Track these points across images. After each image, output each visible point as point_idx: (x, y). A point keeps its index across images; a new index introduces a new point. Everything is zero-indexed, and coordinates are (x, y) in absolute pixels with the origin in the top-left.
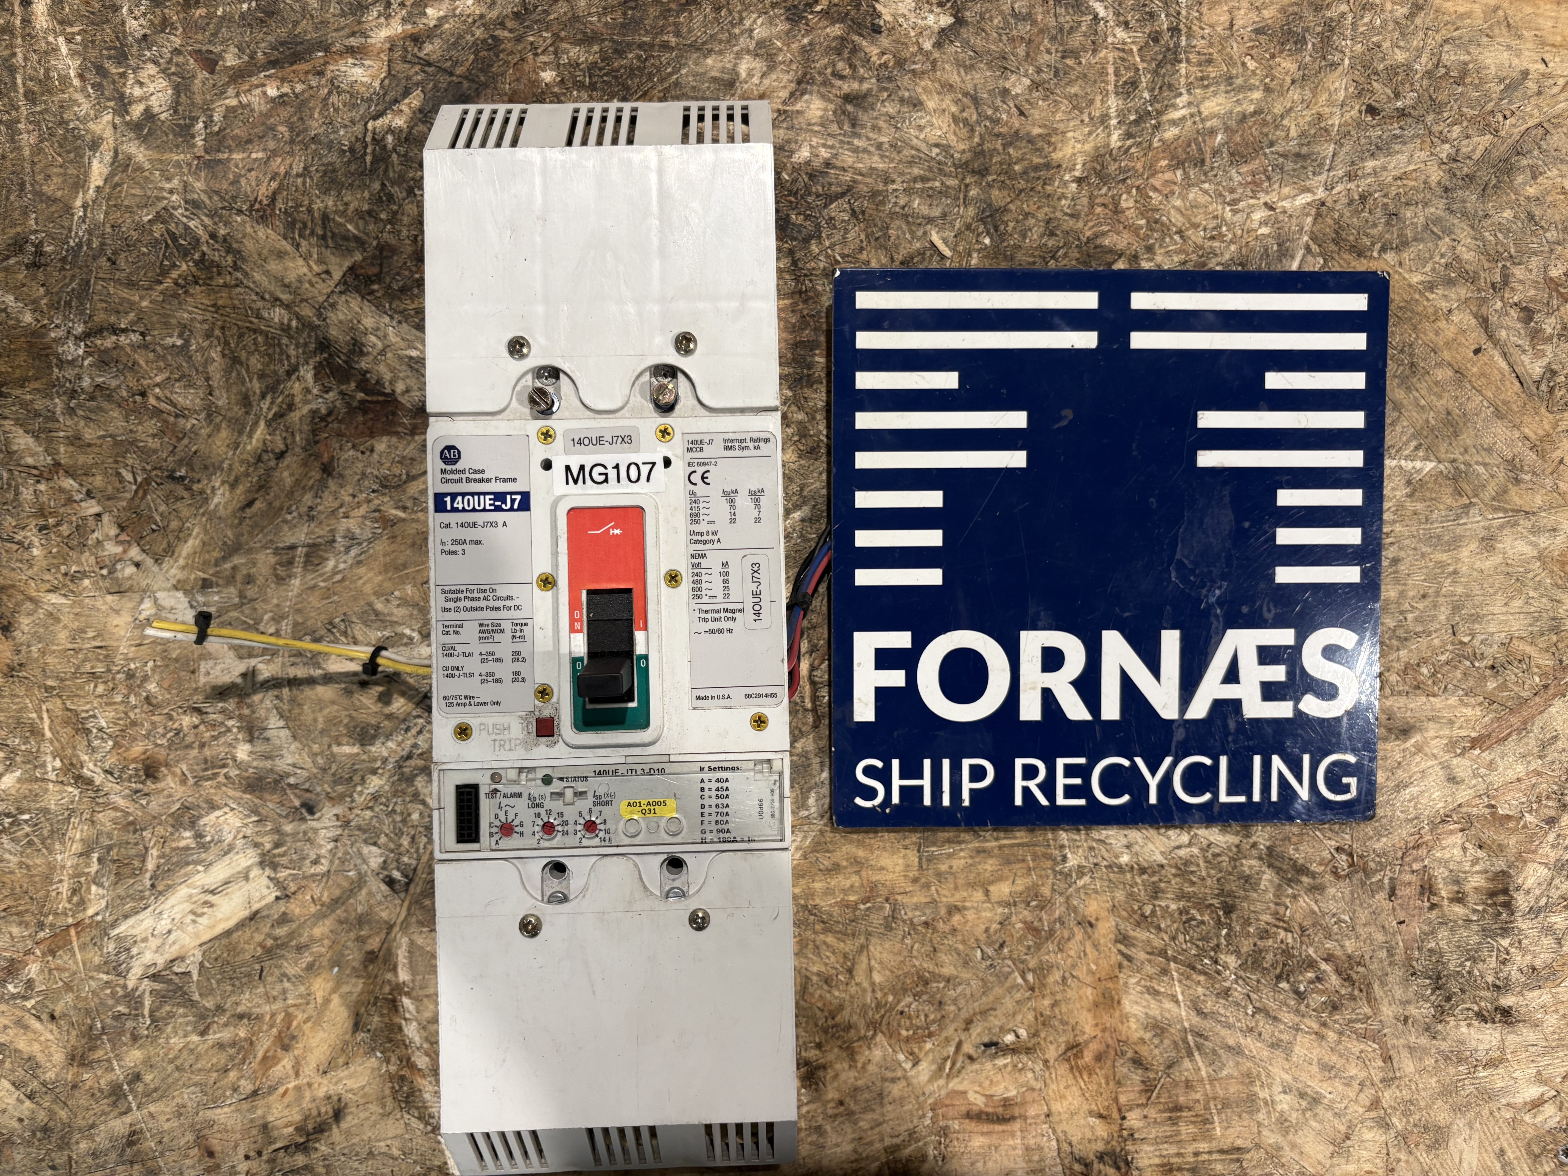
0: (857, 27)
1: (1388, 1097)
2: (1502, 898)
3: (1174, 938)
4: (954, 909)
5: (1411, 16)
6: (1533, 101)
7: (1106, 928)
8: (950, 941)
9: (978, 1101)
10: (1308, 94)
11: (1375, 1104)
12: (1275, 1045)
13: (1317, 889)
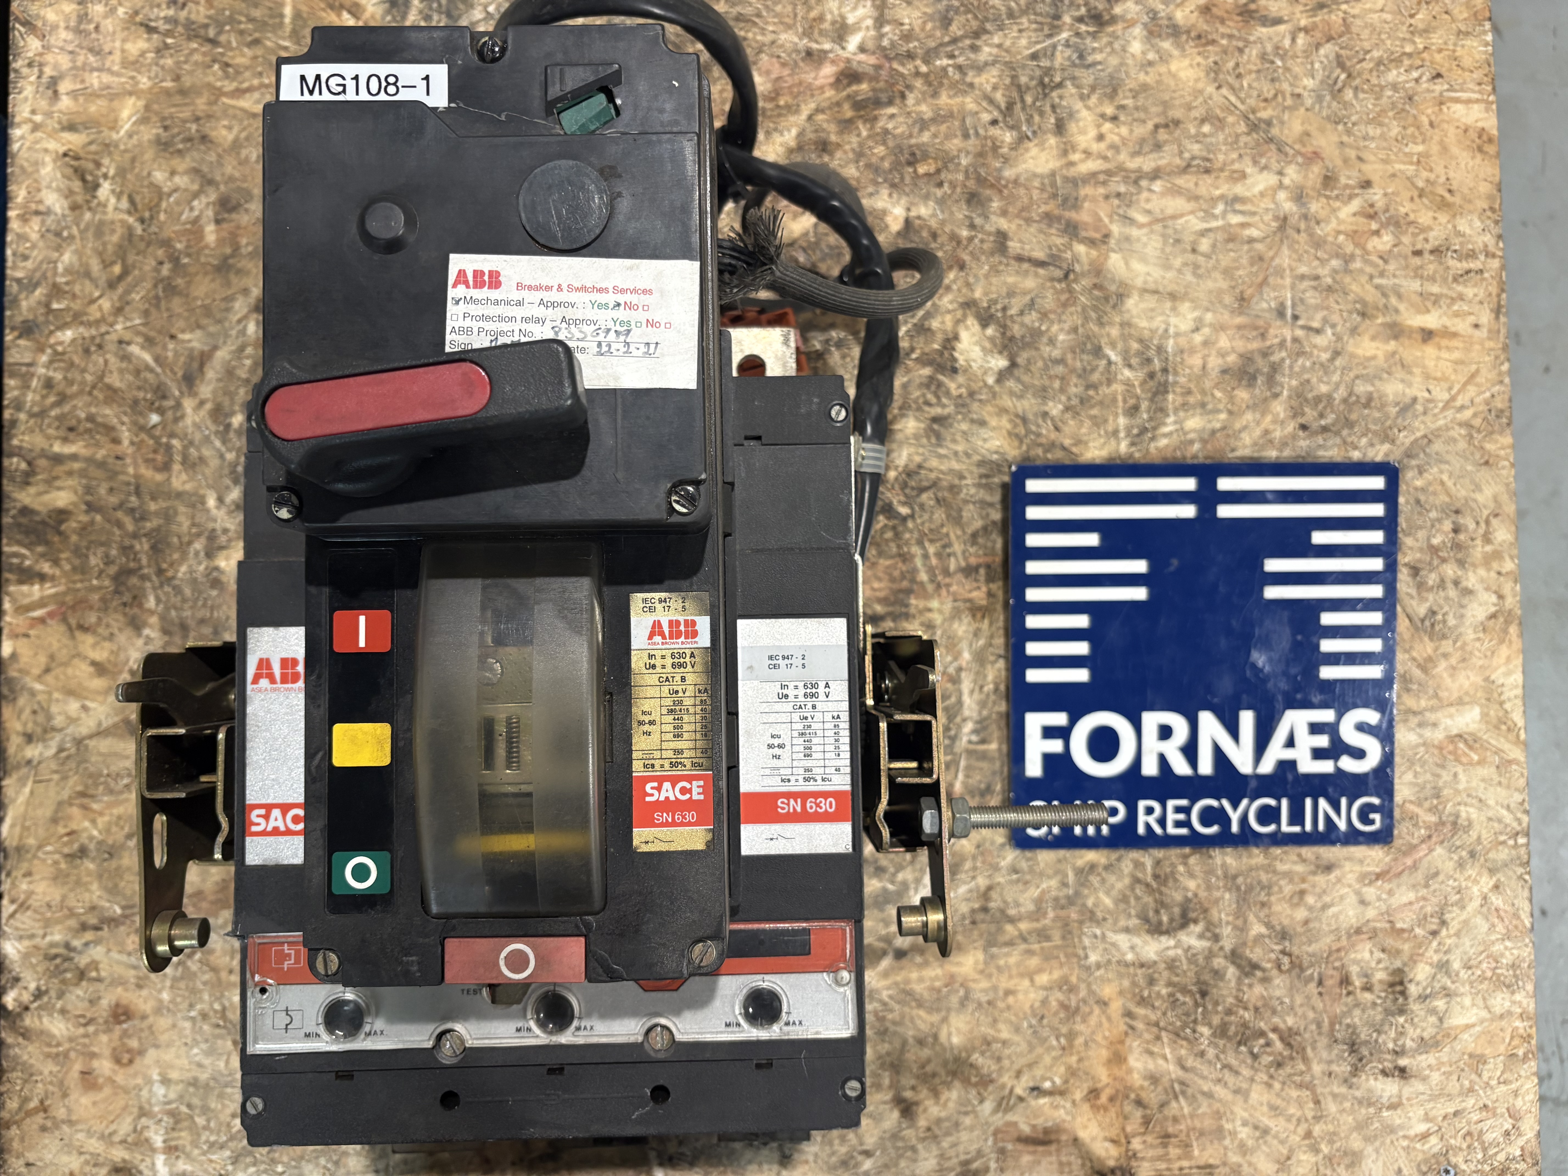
0: (940, 368)
1: (1317, 1130)
2: (1398, 988)
3: (1164, 1014)
4: (1008, 993)
5: (1332, 360)
6: (1420, 418)
7: (1116, 1007)
8: (1006, 1015)
9: (1026, 1129)
10: (1258, 416)
11: (1308, 1135)
12: (1237, 1092)
13: (1266, 980)
